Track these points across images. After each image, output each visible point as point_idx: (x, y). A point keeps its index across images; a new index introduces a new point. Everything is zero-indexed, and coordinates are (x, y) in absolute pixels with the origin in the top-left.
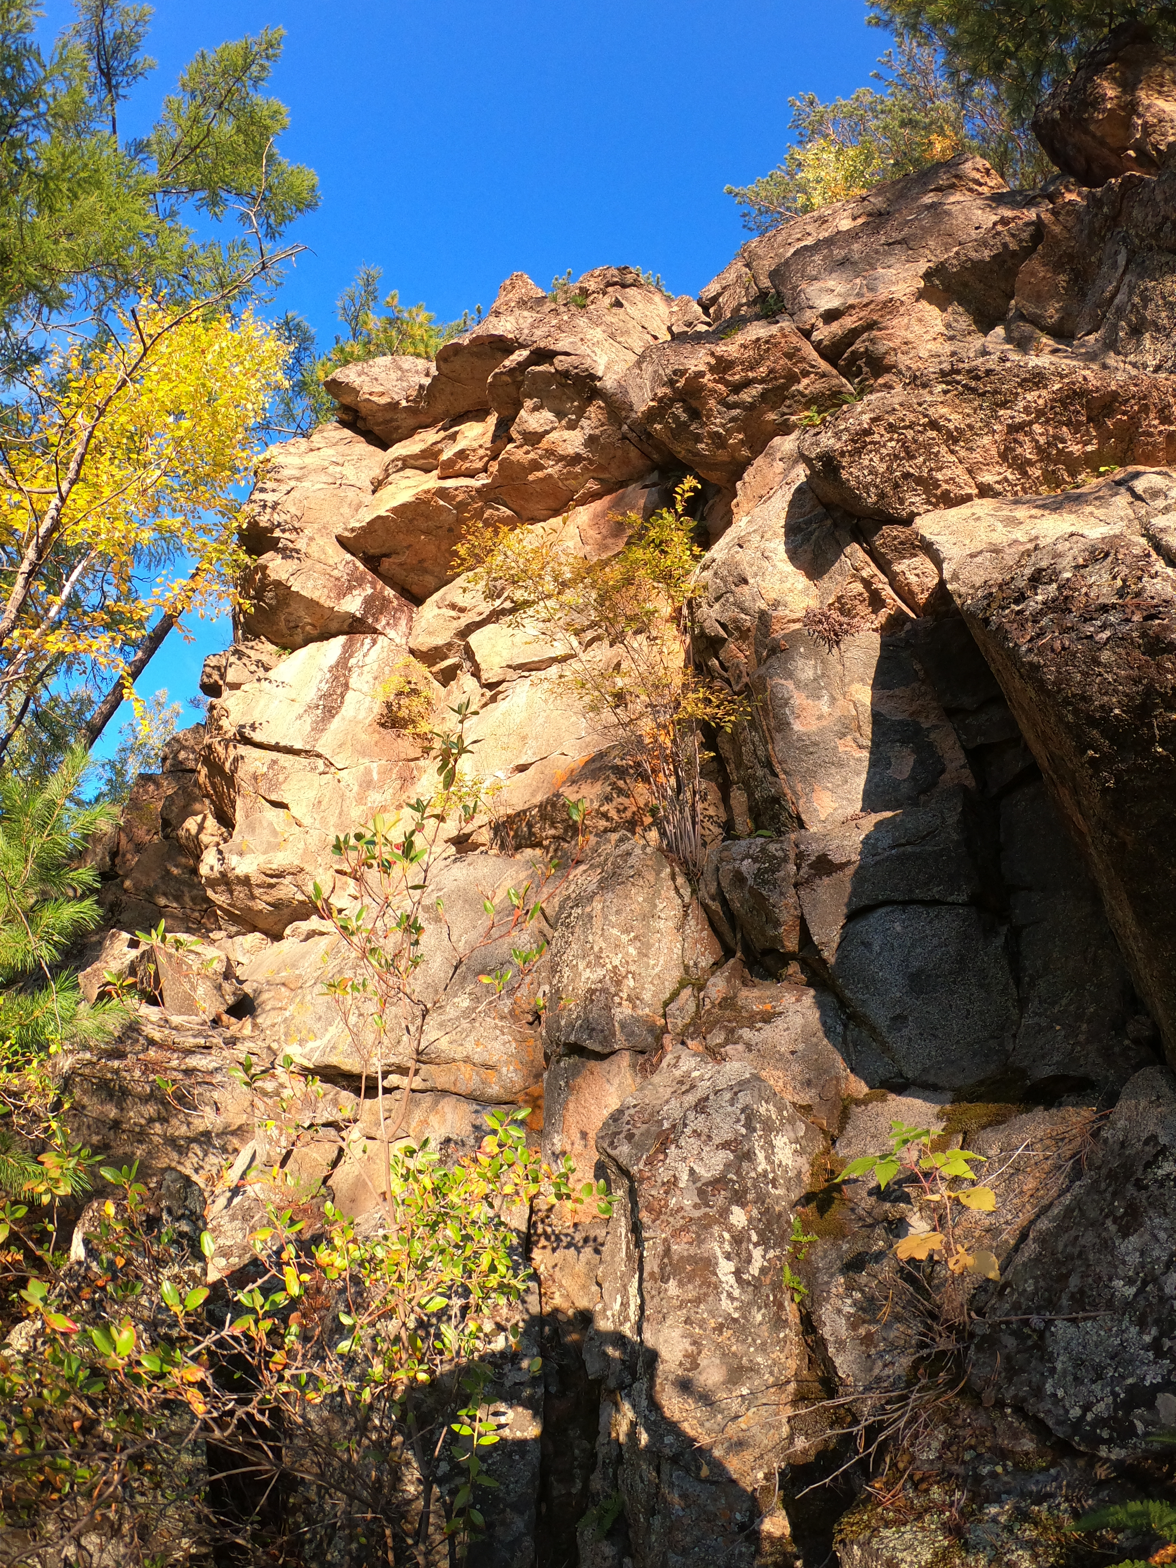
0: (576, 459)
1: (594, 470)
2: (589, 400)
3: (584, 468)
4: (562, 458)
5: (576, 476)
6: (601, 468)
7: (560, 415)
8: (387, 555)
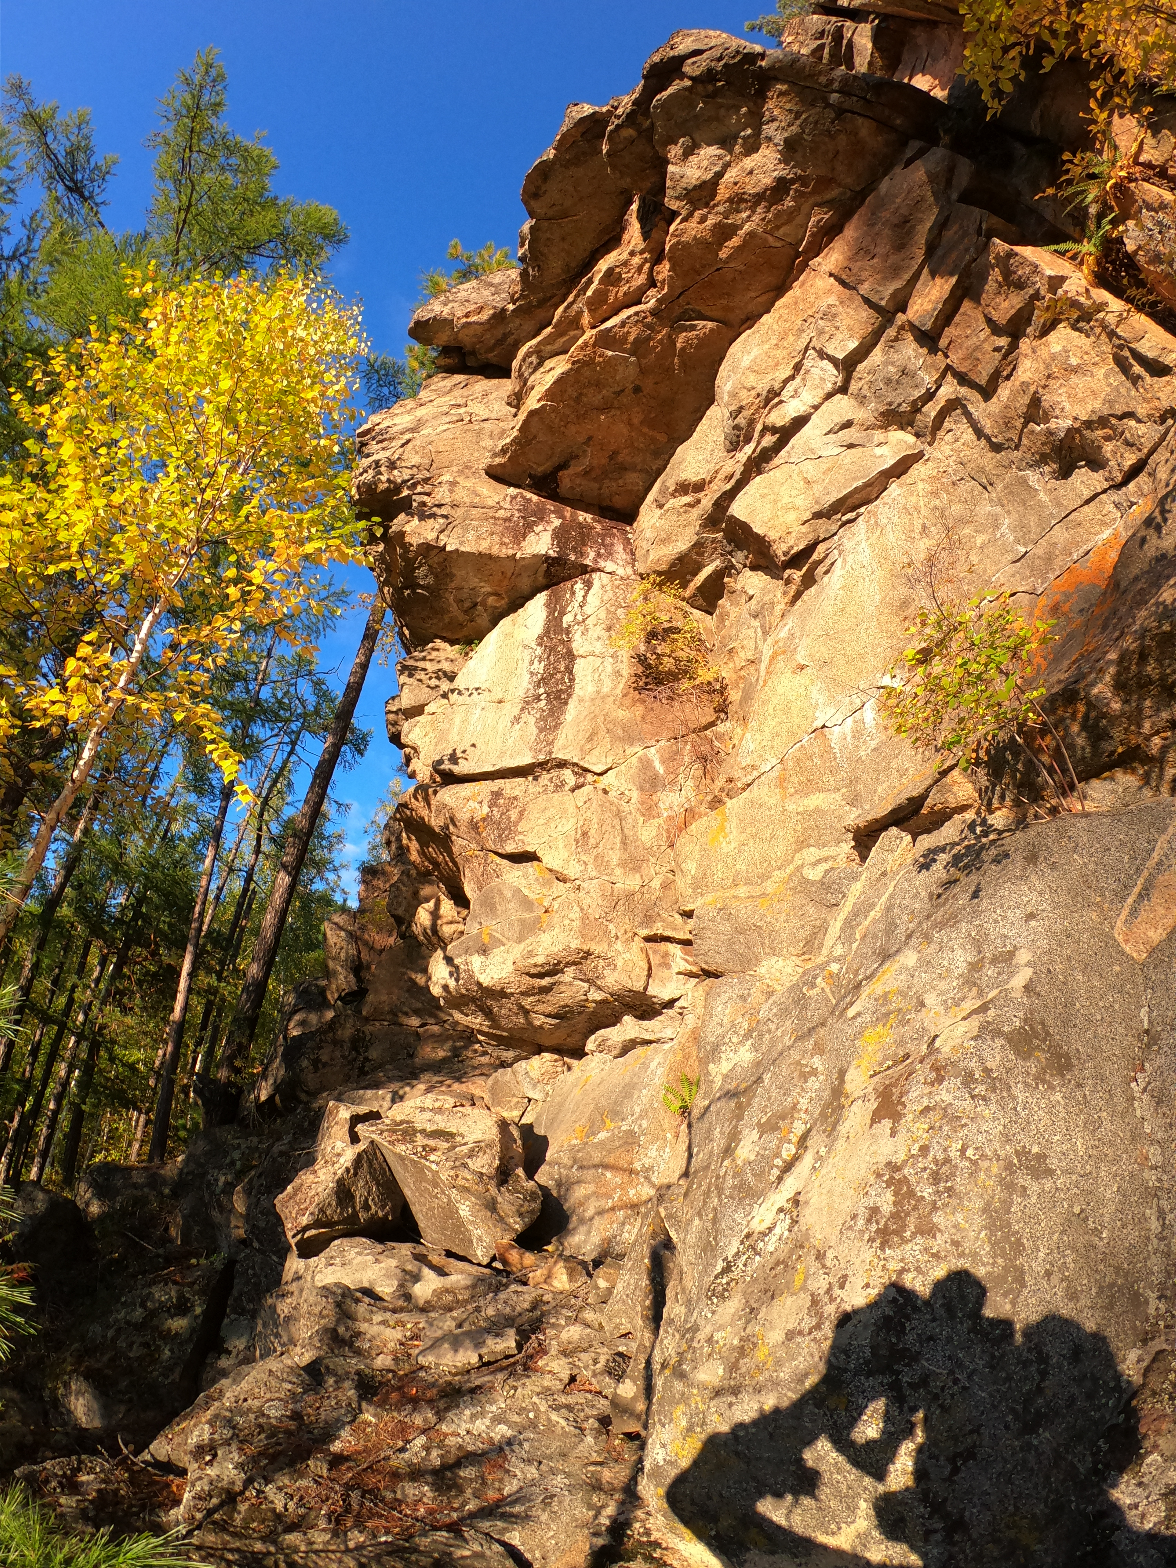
0: (781, 187)
1: (815, 191)
2: (761, 96)
3: (800, 195)
4: (759, 198)
5: (791, 214)
6: (824, 183)
7: (726, 142)
8: (563, 466)
